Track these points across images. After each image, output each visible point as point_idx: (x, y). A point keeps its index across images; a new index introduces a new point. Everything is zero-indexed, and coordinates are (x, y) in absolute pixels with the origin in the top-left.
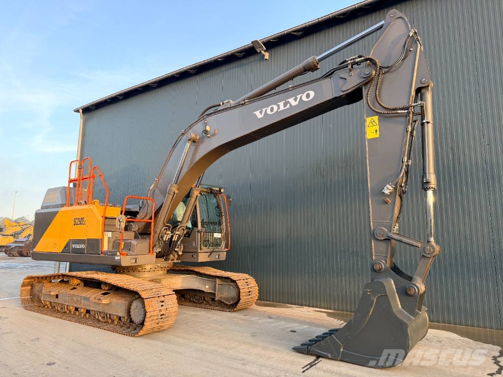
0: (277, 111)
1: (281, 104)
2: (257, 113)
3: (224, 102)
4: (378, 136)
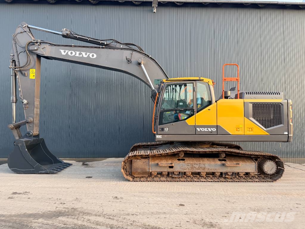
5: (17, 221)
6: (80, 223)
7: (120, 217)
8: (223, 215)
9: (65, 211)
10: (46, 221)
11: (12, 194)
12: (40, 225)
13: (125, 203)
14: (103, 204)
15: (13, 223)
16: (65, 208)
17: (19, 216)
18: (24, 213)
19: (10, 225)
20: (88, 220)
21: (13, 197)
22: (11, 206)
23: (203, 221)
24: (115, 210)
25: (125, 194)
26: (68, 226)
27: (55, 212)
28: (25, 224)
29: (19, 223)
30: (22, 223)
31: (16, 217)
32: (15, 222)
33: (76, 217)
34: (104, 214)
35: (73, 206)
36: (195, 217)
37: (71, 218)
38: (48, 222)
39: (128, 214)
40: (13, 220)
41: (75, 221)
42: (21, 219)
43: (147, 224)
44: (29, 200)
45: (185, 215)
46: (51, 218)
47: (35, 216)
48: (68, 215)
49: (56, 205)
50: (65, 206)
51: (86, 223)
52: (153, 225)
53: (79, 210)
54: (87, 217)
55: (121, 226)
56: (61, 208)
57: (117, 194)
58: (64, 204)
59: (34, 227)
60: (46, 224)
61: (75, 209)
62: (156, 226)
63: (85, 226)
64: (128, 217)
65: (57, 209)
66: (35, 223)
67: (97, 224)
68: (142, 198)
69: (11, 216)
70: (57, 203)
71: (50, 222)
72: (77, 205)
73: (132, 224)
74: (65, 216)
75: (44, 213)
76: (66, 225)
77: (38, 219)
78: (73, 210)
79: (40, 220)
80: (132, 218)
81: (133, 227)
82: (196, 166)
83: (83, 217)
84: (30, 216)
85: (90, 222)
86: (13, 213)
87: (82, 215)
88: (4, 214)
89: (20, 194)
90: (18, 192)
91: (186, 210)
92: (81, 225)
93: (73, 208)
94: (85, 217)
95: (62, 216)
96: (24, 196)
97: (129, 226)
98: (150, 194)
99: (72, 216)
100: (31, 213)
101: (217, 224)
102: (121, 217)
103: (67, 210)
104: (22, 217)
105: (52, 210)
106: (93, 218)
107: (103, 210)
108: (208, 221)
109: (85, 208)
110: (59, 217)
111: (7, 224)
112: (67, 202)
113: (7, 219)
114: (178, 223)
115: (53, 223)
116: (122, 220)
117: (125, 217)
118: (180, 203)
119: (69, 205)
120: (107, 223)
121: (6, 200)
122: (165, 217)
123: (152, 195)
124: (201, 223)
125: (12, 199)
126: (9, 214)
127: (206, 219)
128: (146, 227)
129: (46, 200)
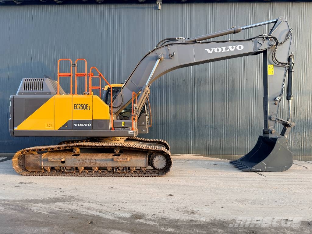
0: (221, 51)
1: (224, 48)
2: (208, 50)
3: (179, 38)
4: (273, 74)
5: (19, 204)
6: (73, 207)
7: (110, 204)
8: (207, 204)
9: (63, 198)
10: (44, 206)
11: (19, 183)
12: (38, 208)
13: (119, 192)
14: (98, 193)
15: (16, 206)
16: (63, 195)
17: (22, 201)
18: (26, 199)
19: (12, 208)
20: (81, 206)
21: (19, 186)
22: (16, 193)
23: (186, 209)
24: (108, 199)
25: (121, 185)
26: (62, 210)
27: (54, 198)
28: (26, 207)
29: (21, 207)
30: (24, 207)
31: (19, 202)
32: (18, 206)
33: (71, 203)
34: (97, 201)
35: (70, 194)
36: (179, 205)
37: (67, 203)
38: (46, 206)
39: (119, 202)
40: (16, 204)
41: (70, 206)
42: (23, 203)
43: (133, 210)
44: (33, 188)
45: (171, 204)
46: (50, 203)
47: (36, 201)
48: (65, 201)
49: (56, 193)
50: (63, 194)
51: (79, 208)
52: (138, 211)
53: (76, 197)
54: (80, 203)
55: (109, 211)
56: (60, 195)
57: (114, 185)
58: (63, 192)
59: (33, 210)
60: (44, 208)
61: (71, 197)
62: (141, 212)
63: (78, 210)
64: (118, 204)
65: (56, 196)
66: (34, 206)
67: (88, 209)
68: (135, 189)
69: (14, 201)
70: (57, 191)
71: (48, 206)
72: (74, 194)
73: (119, 210)
74: (62, 202)
75: (44, 199)
76: (61, 209)
77: (37, 204)
78: (70, 197)
79: (39, 205)
80: (121, 205)
81: (120, 211)
82: (87, 161)
83: (77, 203)
84: (31, 201)
85: (83, 207)
86: (17, 199)
87: (77, 202)
88: (9, 199)
89: (26, 183)
90: (24, 182)
91: (173, 200)
92: (75, 210)
93: (71, 196)
94: (79, 203)
95: (59, 201)
96: (29, 185)
97: (116, 211)
98: (144, 185)
99: (68, 202)
100: (32, 199)
101: (199, 211)
102: (112, 204)
103: (64, 197)
104: (24, 202)
105: (51, 197)
106: (86, 204)
107: (96, 198)
108: (191, 209)
109: (81, 196)
110: (57, 203)
111: (11, 207)
112: (66, 191)
113: (11, 203)
114: (162, 210)
115: (50, 207)
116: (112, 206)
117: (115, 204)
118: (170, 194)
119: (67, 194)
120: (97, 208)
121: (12, 188)
122: (152, 204)
123: (146, 186)
124: (183, 211)
125: (18, 187)
126: (13, 199)
127: (189, 207)
128: (132, 212)
129: (48, 189)
